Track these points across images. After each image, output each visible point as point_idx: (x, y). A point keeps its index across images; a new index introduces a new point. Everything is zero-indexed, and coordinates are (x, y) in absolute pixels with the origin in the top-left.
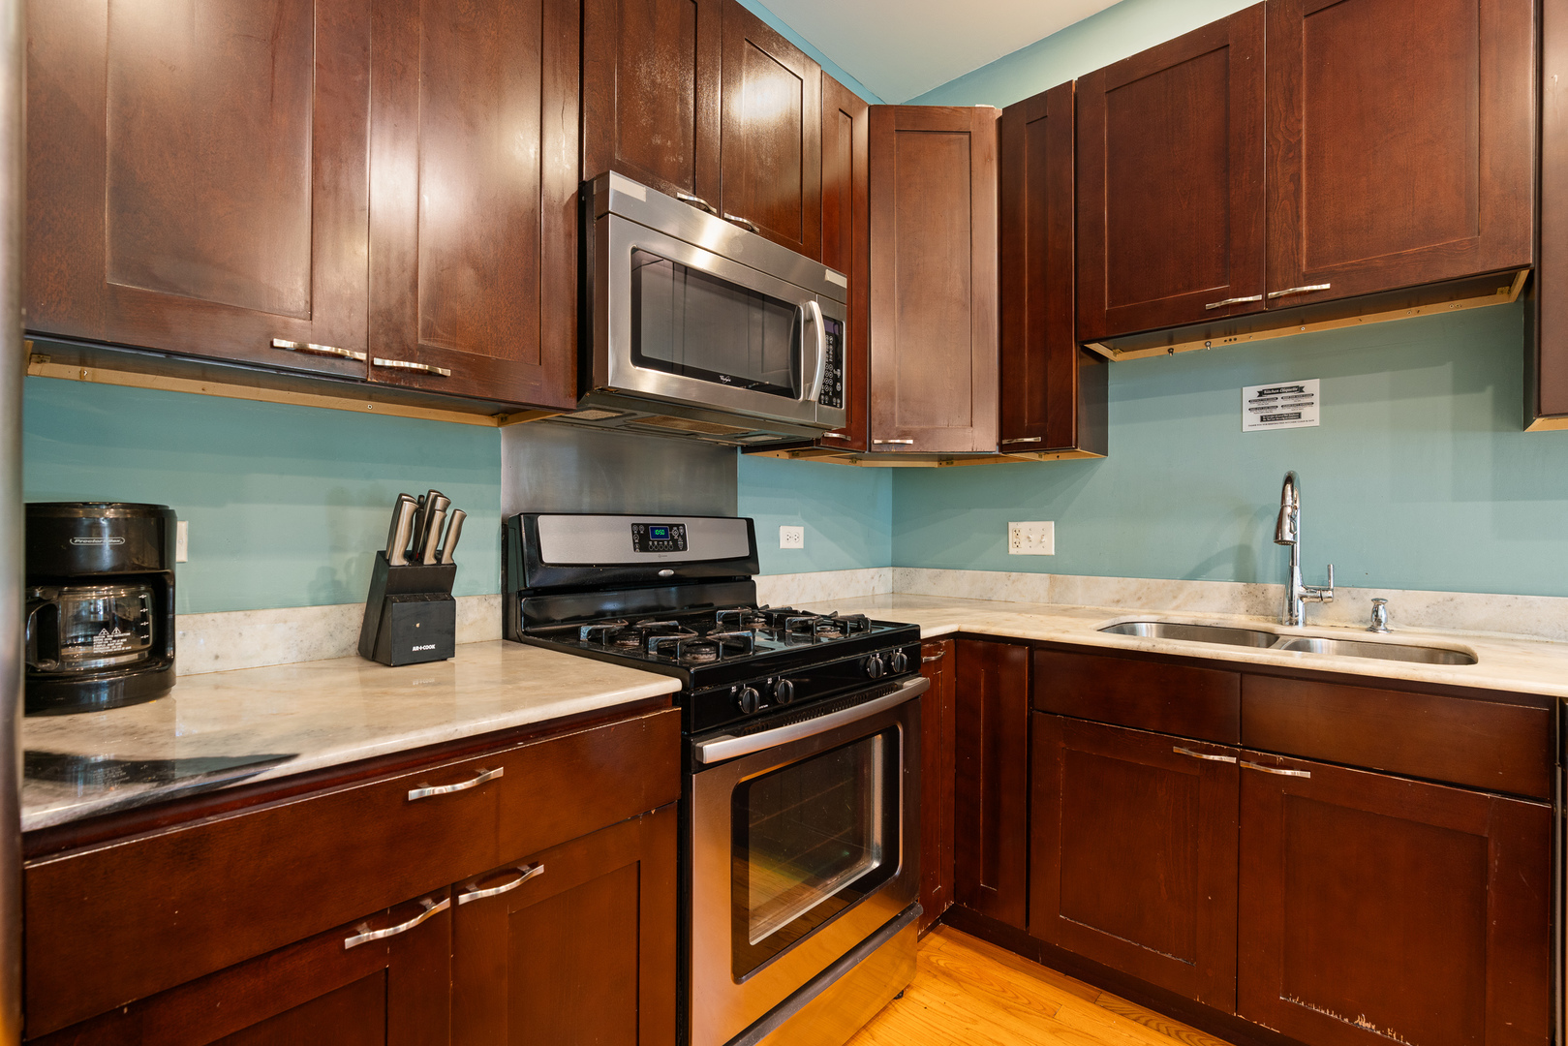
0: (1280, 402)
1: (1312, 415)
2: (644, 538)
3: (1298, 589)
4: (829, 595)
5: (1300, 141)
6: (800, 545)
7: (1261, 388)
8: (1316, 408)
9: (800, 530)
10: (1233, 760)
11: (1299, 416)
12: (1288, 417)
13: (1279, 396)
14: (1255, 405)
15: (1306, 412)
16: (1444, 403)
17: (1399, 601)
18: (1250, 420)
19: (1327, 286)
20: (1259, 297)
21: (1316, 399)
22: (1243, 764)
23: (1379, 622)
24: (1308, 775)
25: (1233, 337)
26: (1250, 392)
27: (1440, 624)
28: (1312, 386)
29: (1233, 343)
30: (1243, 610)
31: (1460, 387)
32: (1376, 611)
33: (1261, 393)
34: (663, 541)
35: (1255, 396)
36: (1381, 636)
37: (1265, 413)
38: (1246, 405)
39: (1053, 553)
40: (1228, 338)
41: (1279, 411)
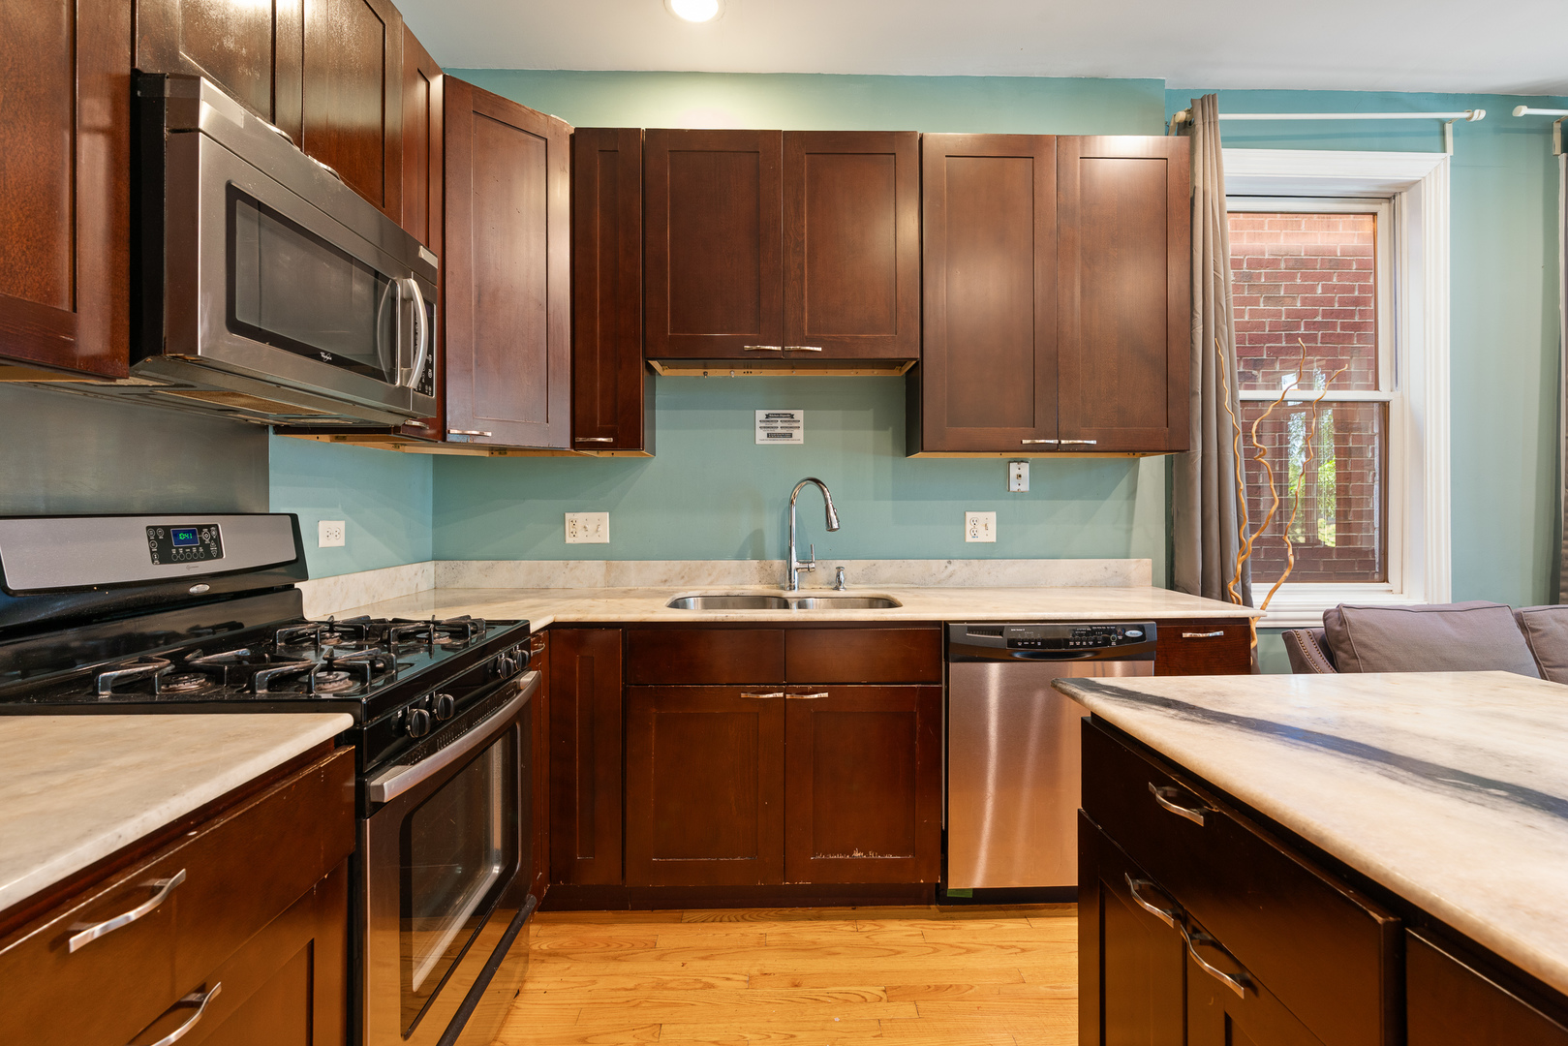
0: (779, 424)
1: (799, 435)
2: (164, 545)
3: (795, 564)
4: (374, 596)
5: (803, 241)
6: (340, 542)
7: (768, 412)
8: (802, 430)
9: (341, 525)
10: (781, 695)
11: (791, 435)
12: (784, 435)
13: (779, 419)
14: (763, 425)
15: (795, 433)
16: (868, 436)
17: (852, 568)
18: (761, 435)
19: (820, 349)
20: (780, 348)
21: (801, 424)
22: (788, 696)
23: (840, 582)
24: (826, 695)
25: (749, 371)
26: (761, 414)
27: (868, 581)
28: (799, 414)
29: (750, 375)
30: (757, 581)
31: (878, 426)
32: (838, 576)
33: (768, 416)
34: (191, 548)
35: (764, 418)
36: (842, 593)
37: (770, 431)
38: (758, 424)
39: (608, 541)
40: (746, 371)
41: (779, 431)
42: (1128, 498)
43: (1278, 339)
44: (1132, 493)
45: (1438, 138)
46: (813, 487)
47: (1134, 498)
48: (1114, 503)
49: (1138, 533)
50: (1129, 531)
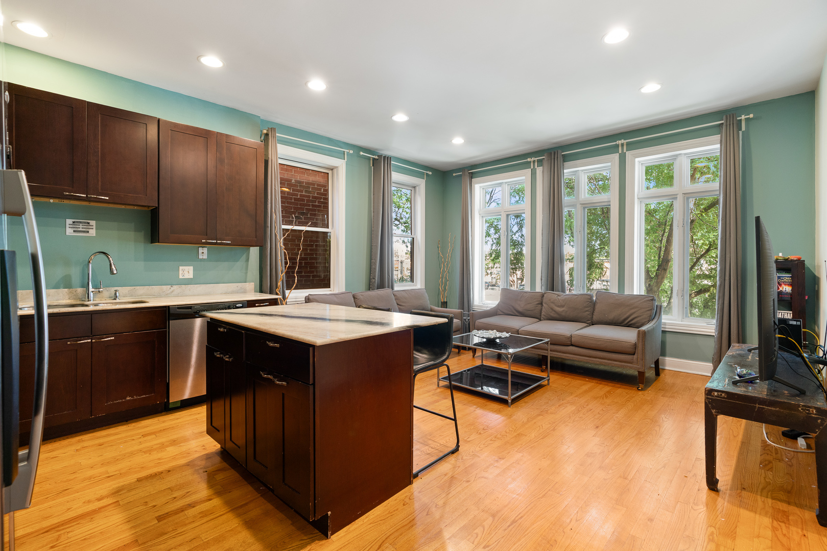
0: (81, 226)
1: (93, 232)
3: (91, 289)
5: (99, 151)
7: (74, 220)
8: (94, 230)
10: (90, 340)
11: (88, 232)
12: (84, 232)
13: (81, 224)
14: (71, 226)
15: (90, 231)
16: (132, 234)
17: (122, 291)
18: (69, 231)
19: (108, 198)
20: (85, 196)
21: (94, 227)
22: (93, 341)
23: (117, 297)
24: (113, 338)
25: (62, 200)
26: (69, 221)
27: (132, 296)
28: (93, 223)
29: (62, 202)
31: (137, 230)
32: (116, 294)
33: (74, 222)
35: (71, 223)
36: (118, 300)
37: (75, 229)
38: (68, 226)
40: (60, 200)
41: (81, 229)
42: (246, 261)
43: (309, 205)
44: (248, 260)
45: (343, 155)
46: (103, 256)
47: (248, 261)
48: (240, 264)
49: (249, 274)
50: (246, 273)
